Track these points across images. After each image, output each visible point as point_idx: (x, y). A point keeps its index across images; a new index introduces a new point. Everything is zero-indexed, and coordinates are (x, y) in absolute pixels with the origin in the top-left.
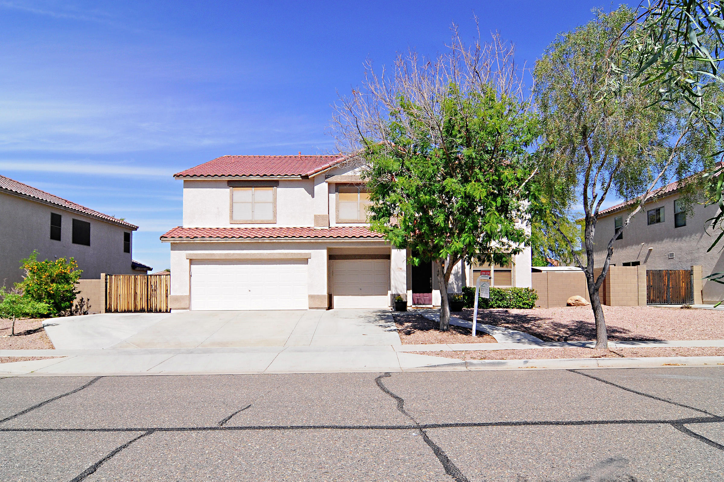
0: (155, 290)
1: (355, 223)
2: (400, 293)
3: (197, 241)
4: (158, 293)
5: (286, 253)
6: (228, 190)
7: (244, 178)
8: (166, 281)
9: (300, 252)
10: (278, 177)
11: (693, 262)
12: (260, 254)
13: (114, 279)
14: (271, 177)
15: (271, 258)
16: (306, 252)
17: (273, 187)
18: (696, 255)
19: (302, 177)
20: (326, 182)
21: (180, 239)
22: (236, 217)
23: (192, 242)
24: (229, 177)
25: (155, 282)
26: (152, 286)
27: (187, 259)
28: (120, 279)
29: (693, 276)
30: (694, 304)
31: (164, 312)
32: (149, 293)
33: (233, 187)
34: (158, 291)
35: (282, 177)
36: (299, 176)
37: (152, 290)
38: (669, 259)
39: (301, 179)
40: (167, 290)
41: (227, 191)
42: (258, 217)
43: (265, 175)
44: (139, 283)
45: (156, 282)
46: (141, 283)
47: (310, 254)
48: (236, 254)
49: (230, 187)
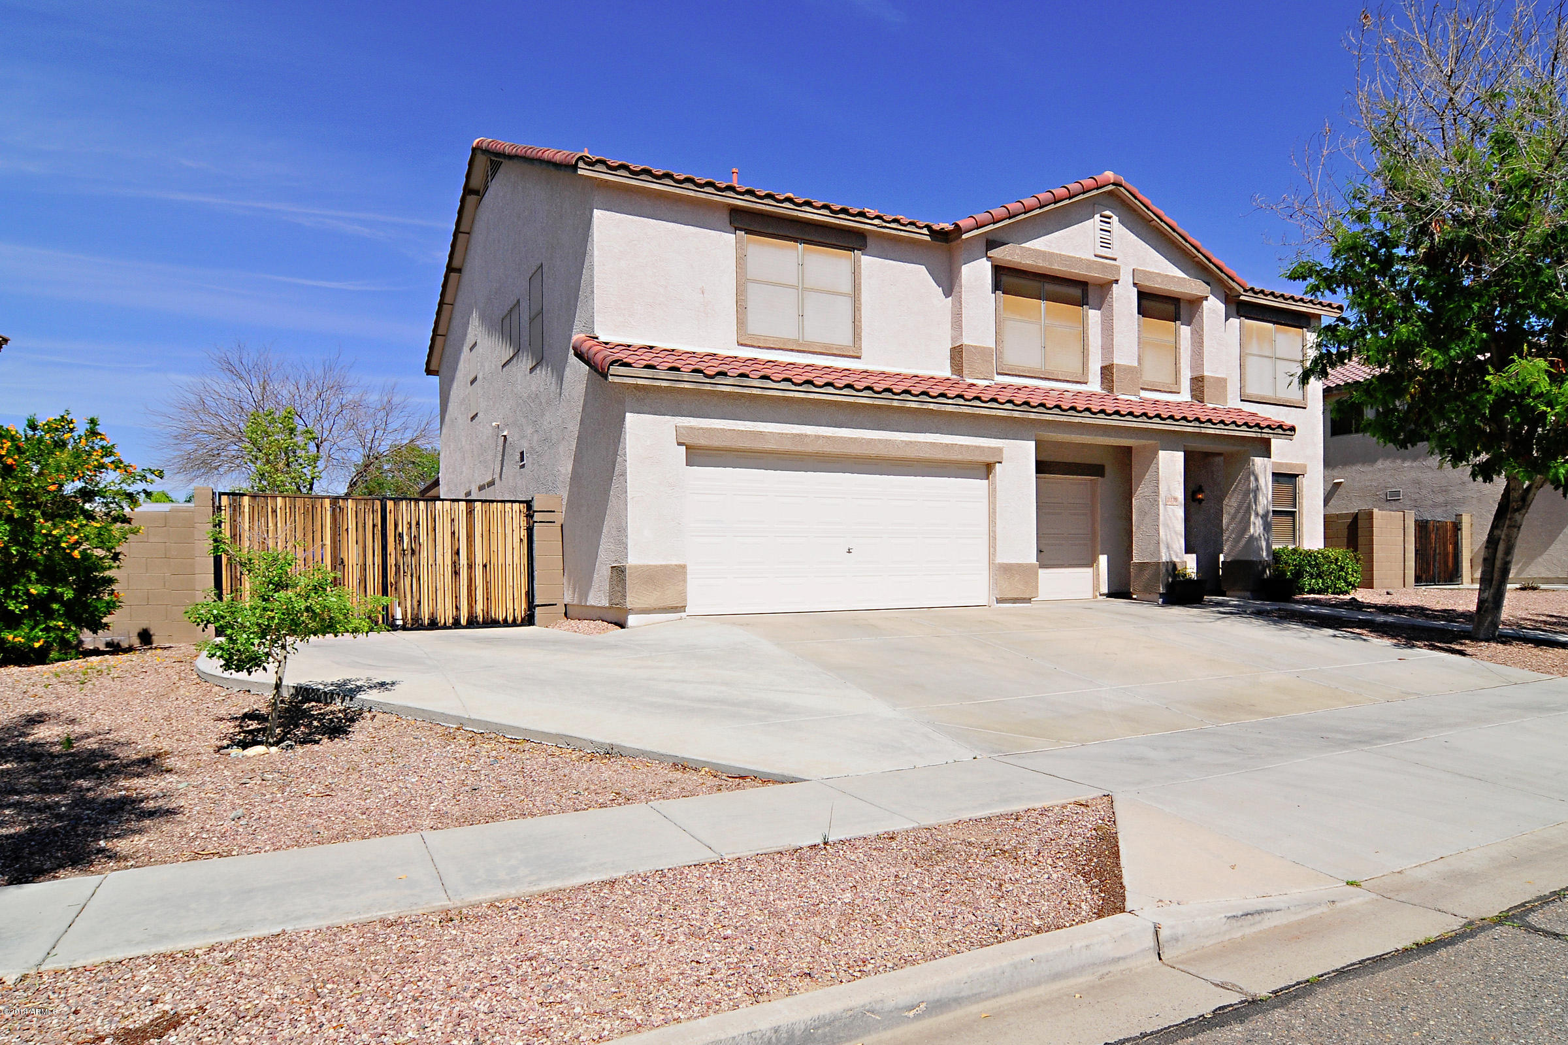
0: (413, 552)
1: (1035, 378)
2: (1175, 559)
3: (725, 386)
4: (423, 562)
5: (947, 445)
6: (729, 239)
7: (786, 210)
8: (453, 520)
9: (977, 444)
10: (876, 222)
11: (1449, 507)
12: (887, 442)
13: (252, 508)
14: (857, 219)
15: (912, 456)
16: (992, 445)
17: (852, 249)
18: (1458, 495)
19: (935, 234)
20: (989, 258)
21: (673, 375)
22: (756, 326)
23: (708, 387)
24: (747, 197)
25: (414, 523)
26: (401, 536)
27: (679, 444)
28: (274, 511)
29: (1462, 533)
30: (1462, 584)
31: (450, 628)
32: (391, 561)
33: (748, 232)
34: (424, 554)
35: (884, 224)
36: (925, 231)
37: (404, 550)
38: (1387, 500)
39: (928, 238)
40: (458, 553)
41: (726, 241)
42: (815, 334)
43: (844, 211)
44: (352, 526)
45: (418, 524)
46: (360, 525)
47: (1000, 450)
48: (824, 437)
49: (736, 229)
